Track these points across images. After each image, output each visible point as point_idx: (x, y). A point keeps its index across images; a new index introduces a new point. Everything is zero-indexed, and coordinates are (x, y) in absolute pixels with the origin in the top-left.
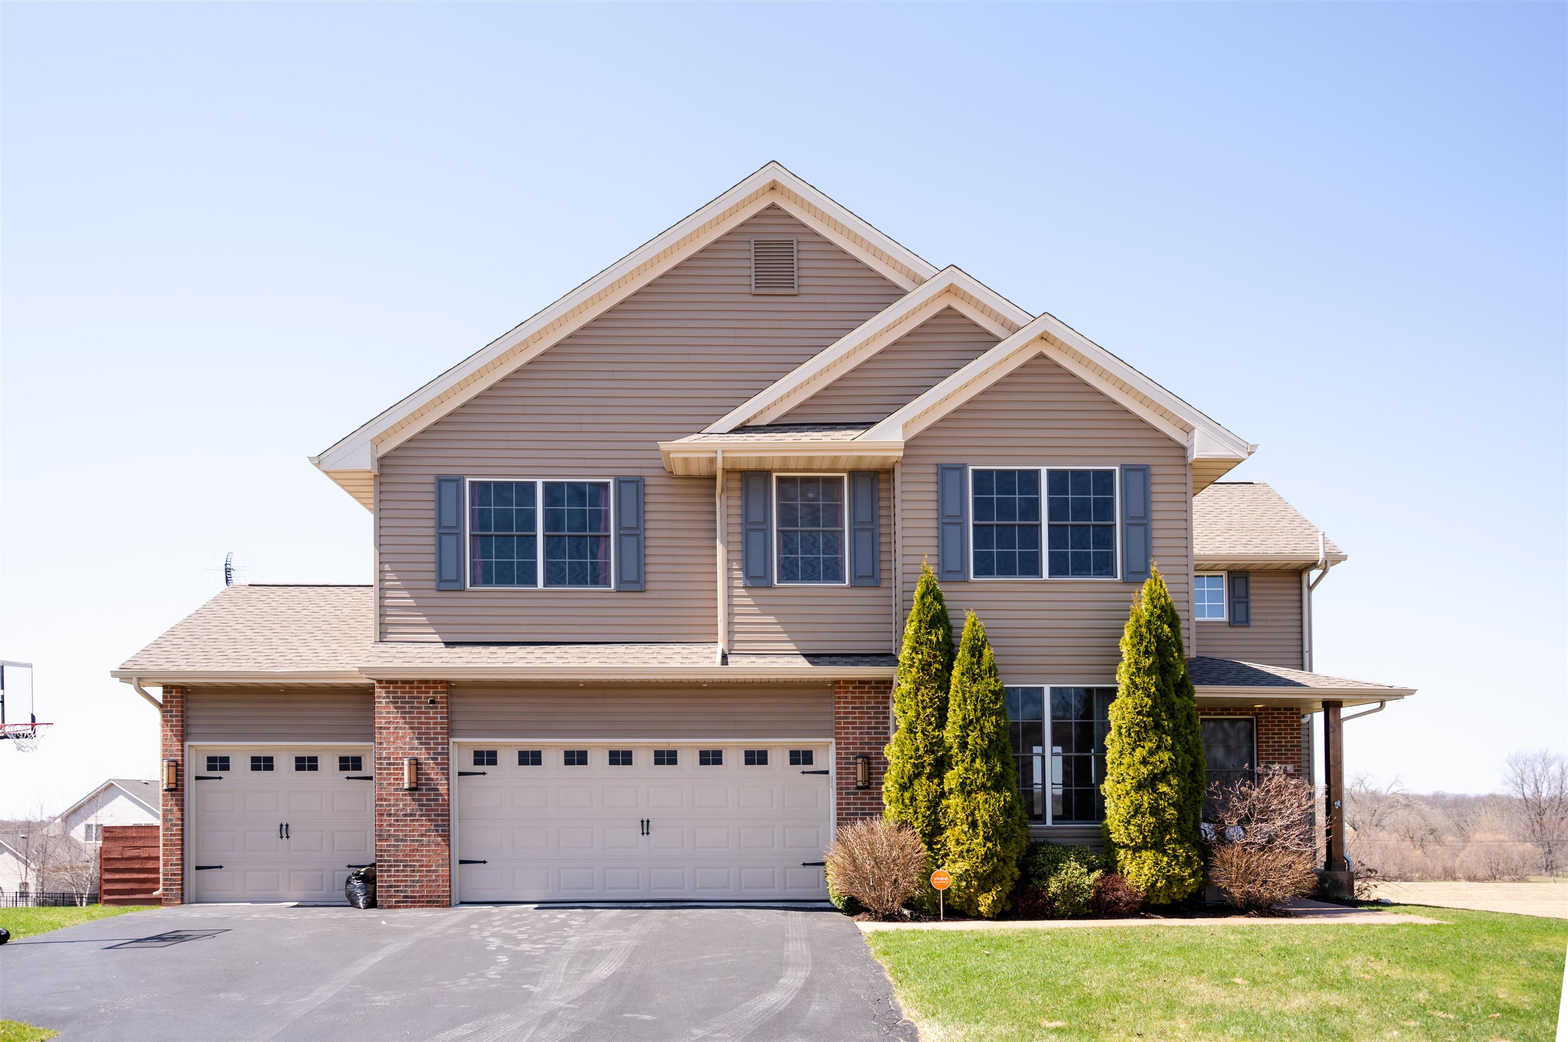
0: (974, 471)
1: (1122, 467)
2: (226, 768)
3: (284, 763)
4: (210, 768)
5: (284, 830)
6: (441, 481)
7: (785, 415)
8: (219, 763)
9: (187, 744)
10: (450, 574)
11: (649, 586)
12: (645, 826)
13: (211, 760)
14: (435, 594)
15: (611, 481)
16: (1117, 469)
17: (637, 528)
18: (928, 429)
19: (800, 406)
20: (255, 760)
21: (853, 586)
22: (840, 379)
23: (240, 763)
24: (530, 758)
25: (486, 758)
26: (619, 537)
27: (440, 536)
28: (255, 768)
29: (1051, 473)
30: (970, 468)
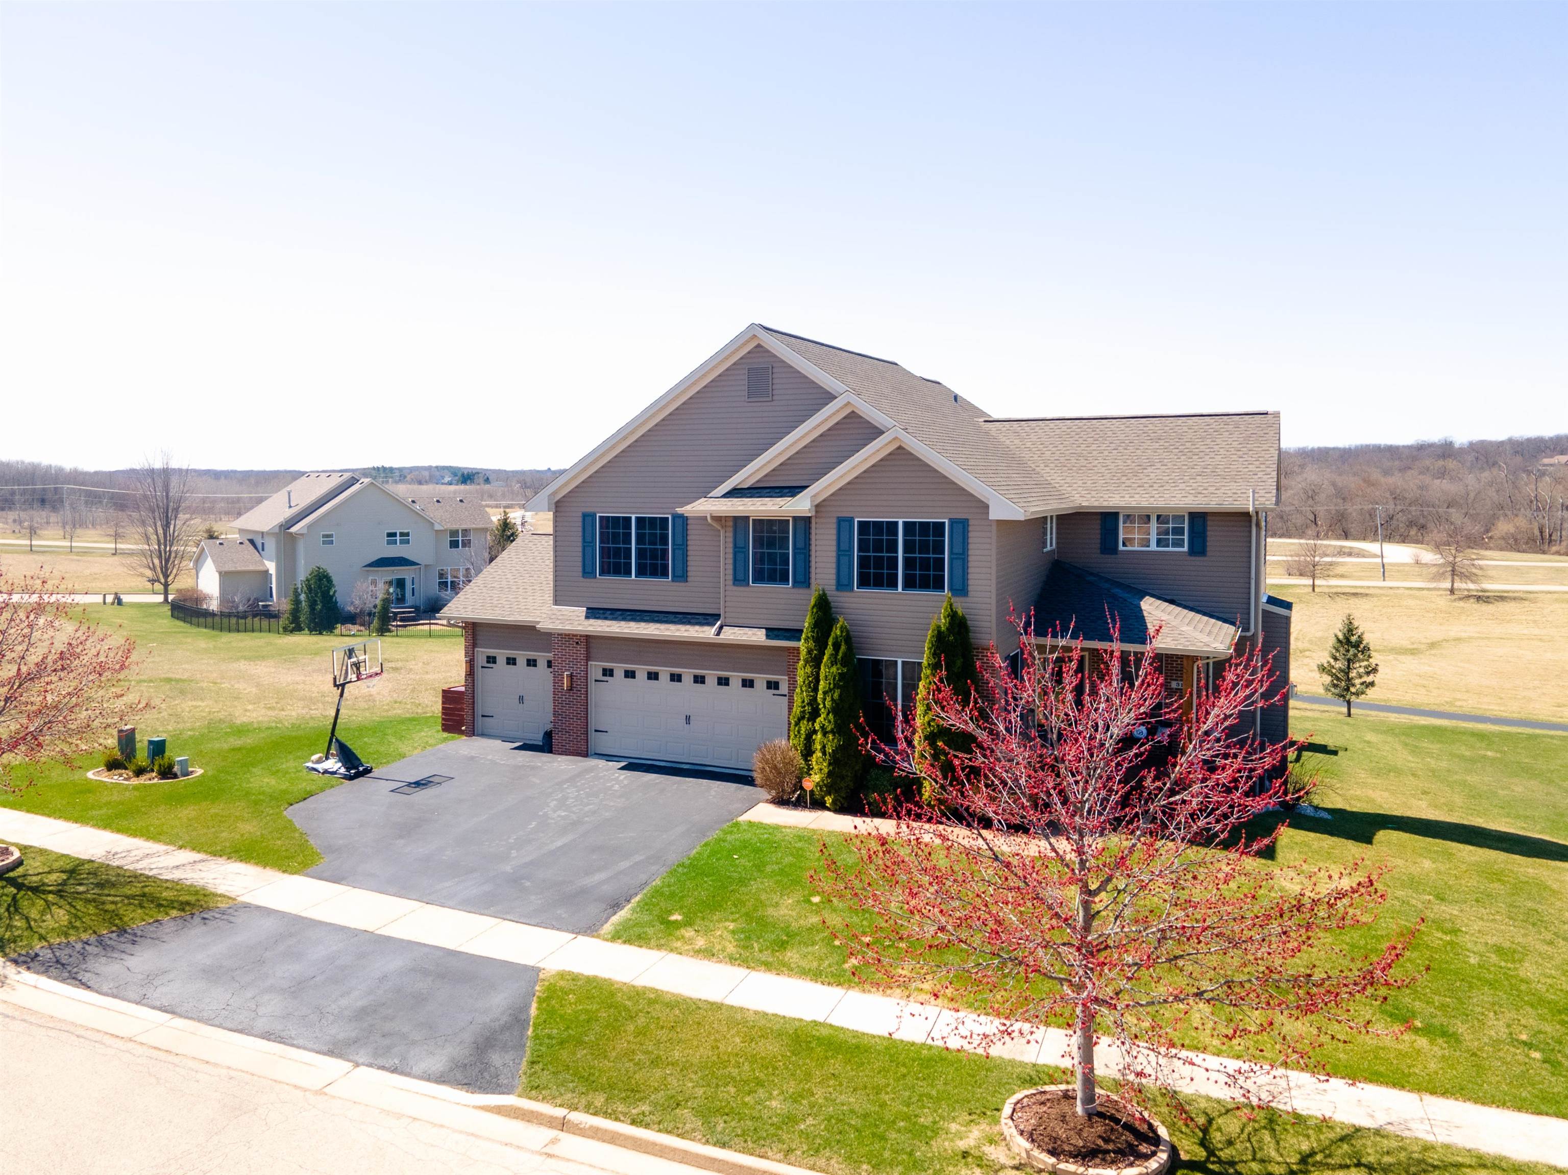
0: (859, 522)
1: (950, 520)
2: (495, 662)
3: (521, 662)
4: (488, 662)
5: (521, 699)
6: (585, 516)
7: (758, 481)
8: (492, 660)
9: (476, 649)
10: (588, 569)
11: (689, 579)
12: (688, 719)
13: (488, 657)
14: (582, 579)
15: (670, 517)
16: (946, 521)
17: (683, 545)
18: (832, 495)
19: (766, 476)
20: (508, 659)
21: (794, 586)
22: (789, 459)
23: (501, 660)
24: (630, 674)
25: (608, 672)
26: (673, 550)
27: (584, 548)
28: (508, 663)
29: (905, 523)
30: (856, 520)
